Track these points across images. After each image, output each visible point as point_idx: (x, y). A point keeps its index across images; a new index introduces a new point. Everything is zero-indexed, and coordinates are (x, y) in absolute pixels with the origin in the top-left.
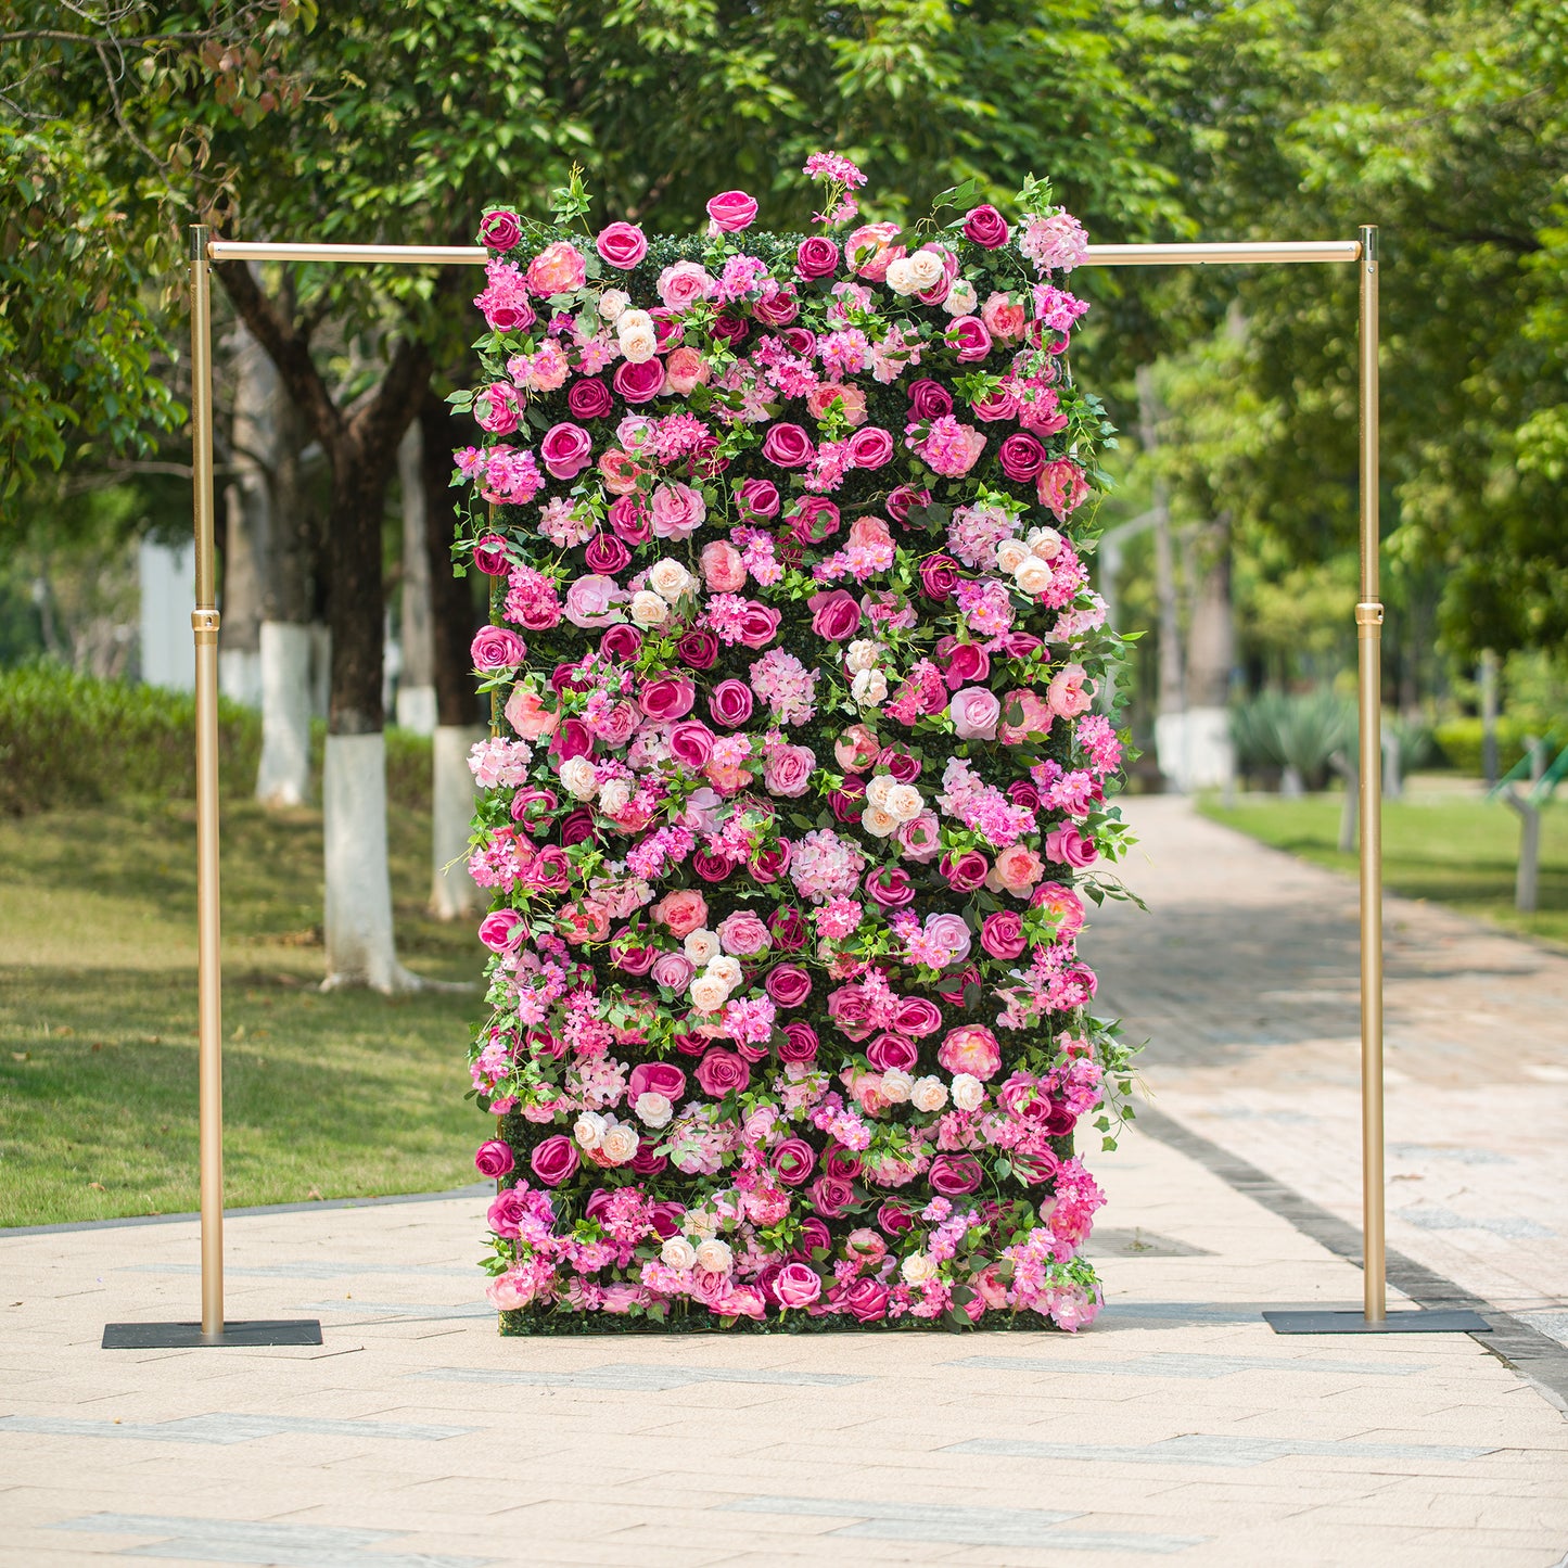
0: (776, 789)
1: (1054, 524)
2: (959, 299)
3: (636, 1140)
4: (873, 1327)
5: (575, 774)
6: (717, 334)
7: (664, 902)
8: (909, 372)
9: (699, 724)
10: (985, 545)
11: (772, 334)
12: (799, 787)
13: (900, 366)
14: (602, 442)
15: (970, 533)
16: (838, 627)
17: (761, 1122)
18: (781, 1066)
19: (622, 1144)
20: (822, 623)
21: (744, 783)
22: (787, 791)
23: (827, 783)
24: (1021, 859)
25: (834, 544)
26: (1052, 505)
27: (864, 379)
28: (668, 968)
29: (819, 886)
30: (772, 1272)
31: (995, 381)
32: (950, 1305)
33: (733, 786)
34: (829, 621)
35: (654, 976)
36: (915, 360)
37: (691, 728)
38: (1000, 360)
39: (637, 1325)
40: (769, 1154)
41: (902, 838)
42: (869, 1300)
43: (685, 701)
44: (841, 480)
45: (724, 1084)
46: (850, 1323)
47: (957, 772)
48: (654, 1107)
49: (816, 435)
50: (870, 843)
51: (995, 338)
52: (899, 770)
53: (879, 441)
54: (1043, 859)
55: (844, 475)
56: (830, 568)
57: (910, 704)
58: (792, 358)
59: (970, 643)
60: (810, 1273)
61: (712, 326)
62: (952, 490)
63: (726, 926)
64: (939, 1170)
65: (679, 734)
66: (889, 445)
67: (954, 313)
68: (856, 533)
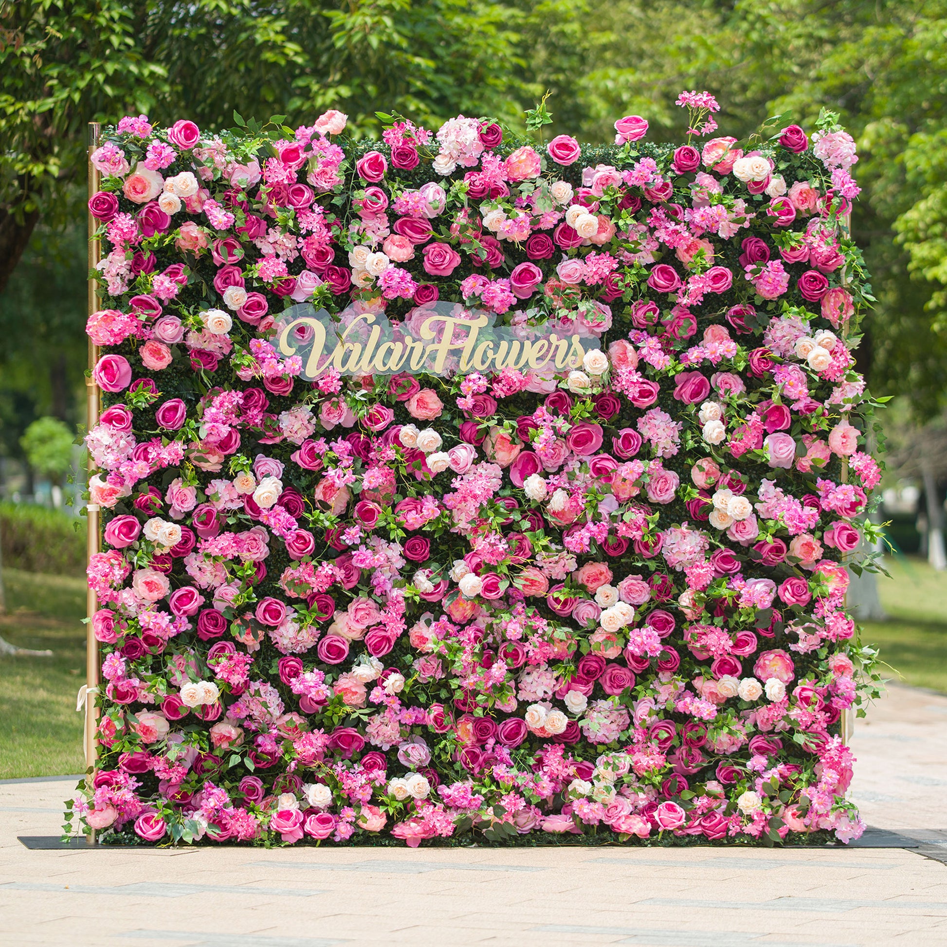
0: (653, 498)
1: (831, 328)
2: (776, 185)
3: (566, 720)
4: (717, 843)
5: (534, 486)
6: (622, 206)
7: (582, 570)
8: (742, 232)
9: (606, 456)
10: (788, 342)
11: (657, 206)
12: (668, 497)
13: (736, 227)
14: (549, 273)
15: (779, 334)
16: (695, 394)
17: (643, 710)
18: (657, 674)
19: (558, 723)
20: (683, 393)
21: (634, 494)
22: (661, 499)
23: (689, 494)
24: (808, 545)
25: (695, 340)
26: (831, 318)
27: (711, 236)
28: (584, 612)
29: (681, 558)
30: (651, 807)
31: (799, 235)
32: (767, 829)
33: (626, 496)
34: (689, 389)
35: (574, 616)
36: (746, 225)
37: (603, 459)
38: (800, 224)
39: (566, 839)
40: (649, 731)
41: (733, 530)
42: (716, 825)
43: (597, 441)
44: (702, 299)
45: (619, 687)
46: (703, 840)
47: (766, 487)
48: (576, 700)
49: (685, 274)
50: (713, 531)
51: (797, 210)
52: (734, 487)
53: (723, 275)
54: (823, 545)
55: (704, 296)
56: (694, 355)
57: (743, 441)
58: (673, 224)
59: (781, 404)
60: (678, 808)
61: (619, 201)
62: (770, 307)
63: (624, 584)
64: (757, 741)
65: (595, 464)
66: (730, 278)
67: (772, 195)
68: (708, 333)
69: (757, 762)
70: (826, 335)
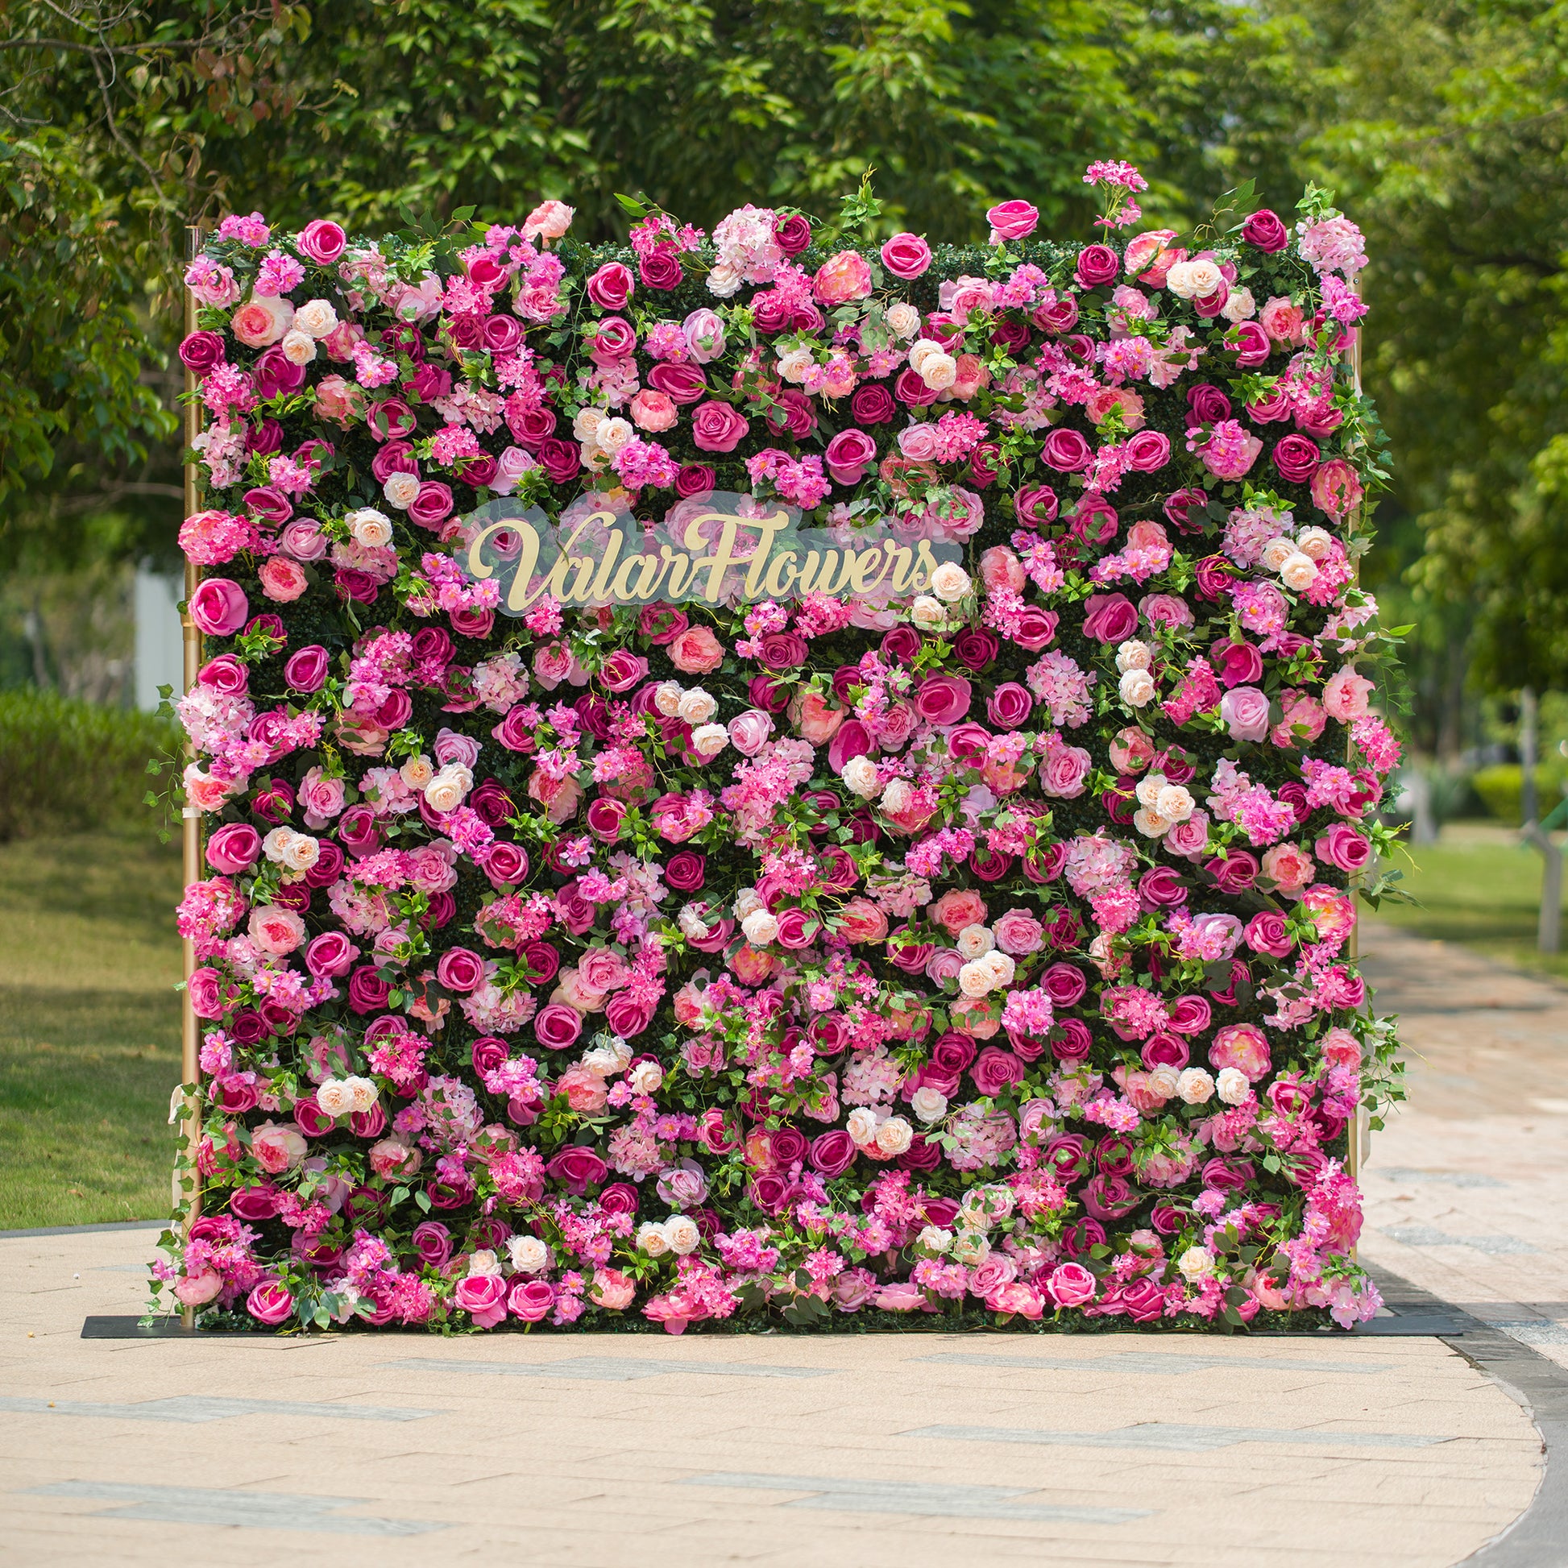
0: (1051, 790)
1: (1327, 524)
2: (1238, 304)
3: (909, 1133)
4: (1147, 1328)
5: (857, 773)
6: (998, 339)
7: (941, 902)
8: (1186, 376)
9: (974, 725)
10: (1258, 546)
11: (1053, 340)
12: (1074, 788)
13: (1176, 370)
14: (885, 447)
15: (1243, 534)
16: (1114, 629)
17: (1035, 1117)
18: (1056, 1065)
19: (896, 1136)
20: (1096, 626)
21: (1019, 785)
22: (1063, 791)
23: (1101, 783)
24: (1291, 860)
25: (1114, 546)
26: (1326, 507)
27: (1138, 384)
28: (940, 965)
29: (1093, 882)
30: (1046, 1271)
31: (1271, 381)
32: (1224, 1306)
33: (1008, 787)
34: (1104, 622)
35: (929, 974)
36: (1193, 365)
37: (968, 731)
38: (1277, 363)
39: (914, 1321)
40: (1043, 1152)
41: (1173, 837)
42: (1144, 1299)
43: (960, 704)
44: (1119, 482)
45: (998, 1083)
46: (1126, 1323)
47: (1225, 773)
48: (930, 1103)
49: (1095, 440)
50: (1143, 842)
51: (1273, 341)
52: (1173, 772)
53: (1155, 444)
54: (1315, 861)
55: (1122, 477)
56: (1107, 568)
57: (1183, 701)
58: (1073, 366)
59: (1242, 642)
60: (1085, 1274)
61: (992, 332)
62: (1227, 493)
63: (1001, 924)
64: (1213, 1168)
65: (957, 738)
66: (1166, 448)
67: (1232, 319)
68: (1133, 536)
69: (1209, 1200)
70: (1315, 535)
